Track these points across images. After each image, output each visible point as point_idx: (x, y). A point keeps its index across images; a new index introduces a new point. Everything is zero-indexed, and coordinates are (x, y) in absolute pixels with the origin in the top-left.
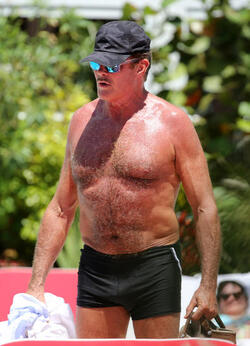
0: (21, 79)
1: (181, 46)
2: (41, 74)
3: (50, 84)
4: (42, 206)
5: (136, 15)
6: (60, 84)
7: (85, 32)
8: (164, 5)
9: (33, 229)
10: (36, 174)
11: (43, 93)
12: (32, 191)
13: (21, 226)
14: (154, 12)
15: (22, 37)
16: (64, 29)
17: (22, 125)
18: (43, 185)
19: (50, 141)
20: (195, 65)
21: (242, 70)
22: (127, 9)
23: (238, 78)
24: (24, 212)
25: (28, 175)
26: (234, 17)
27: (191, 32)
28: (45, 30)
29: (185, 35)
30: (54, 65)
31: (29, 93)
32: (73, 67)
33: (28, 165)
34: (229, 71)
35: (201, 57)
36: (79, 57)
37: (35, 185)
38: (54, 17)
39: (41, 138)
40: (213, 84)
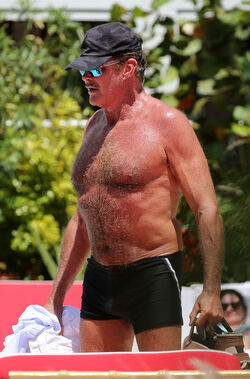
0: (7, 84)
1: (173, 49)
2: (28, 80)
3: (37, 89)
4: (31, 216)
5: (125, 17)
6: (48, 90)
7: (72, 34)
8: (155, 7)
9: (23, 240)
10: (24, 183)
11: (31, 99)
12: (20, 200)
13: (13, 237)
14: (145, 14)
15: (8, 41)
16: (52, 30)
17: (10, 132)
18: (32, 195)
19: (40, 149)
20: (187, 68)
21: (236, 73)
22: (116, 11)
23: (231, 80)
24: (16, 223)
25: (16, 183)
26: (226, 18)
27: (182, 33)
28: (31, 33)
29: (176, 37)
30: (42, 69)
31: (17, 98)
32: (61, 72)
33: (18, 173)
34: (222, 74)
35: (193, 58)
36: (68, 62)
37: (21, 194)
38: (39, 19)
39: (30, 144)
40: (206, 88)
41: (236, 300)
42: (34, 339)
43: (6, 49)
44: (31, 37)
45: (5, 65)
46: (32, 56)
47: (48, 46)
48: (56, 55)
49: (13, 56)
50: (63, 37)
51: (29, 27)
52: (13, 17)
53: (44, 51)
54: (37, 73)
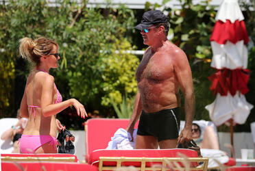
0: (100, 35)
1: (171, 21)
2: (110, 33)
3: (113, 37)
4: (110, 91)
5: (151, 7)
6: (118, 38)
7: (129, 14)
8: (164, 3)
9: (106, 101)
10: (107, 77)
11: (111, 41)
12: (105, 84)
13: (102, 100)
14: (159, 6)
15: (101, 17)
16: (120, 12)
17: (102, 55)
18: (111, 82)
19: (114, 63)
20: (177, 29)
21: (198, 31)
22: (147, 4)
23: (195, 34)
24: (103, 94)
25: (104, 77)
26: (194, 9)
27: (175, 14)
28: (111, 13)
29: (173, 16)
30: (115, 29)
31: (104, 41)
32: (123, 30)
33: (104, 73)
34: (192, 32)
35: (180, 25)
36: (126, 26)
37: (106, 82)
38: (115, 8)
39: (110, 61)
40: (185, 38)
41: (196, 128)
42: (120, 143)
43: (100, 20)
44: (111, 15)
45: (100, 27)
46: (111, 23)
47: (119, 19)
48: (122, 23)
49: (103, 23)
50: (125, 16)
51: (110, 11)
52: (104, 7)
53: (116, 21)
54: (113, 31)
